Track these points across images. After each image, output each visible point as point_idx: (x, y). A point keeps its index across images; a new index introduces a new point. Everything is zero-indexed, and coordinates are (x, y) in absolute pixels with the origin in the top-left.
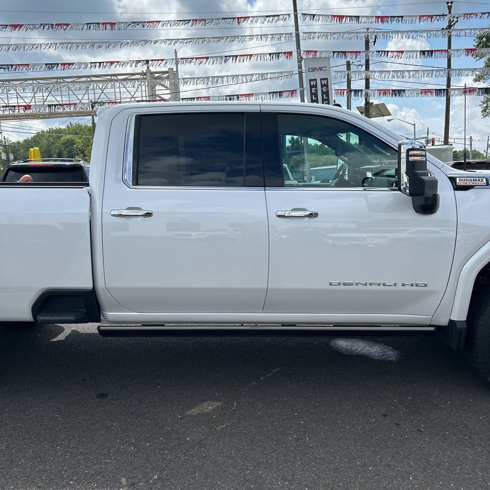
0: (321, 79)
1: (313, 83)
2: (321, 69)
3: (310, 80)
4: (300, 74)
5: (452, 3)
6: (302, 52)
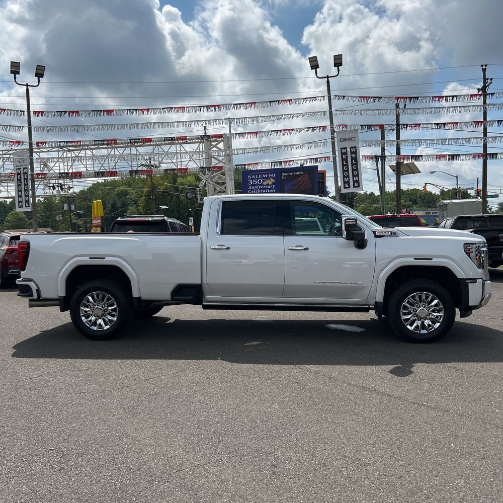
0: (351, 148)
1: (344, 151)
2: (350, 139)
3: (341, 149)
4: (333, 144)
5: (486, 66)
6: (334, 126)
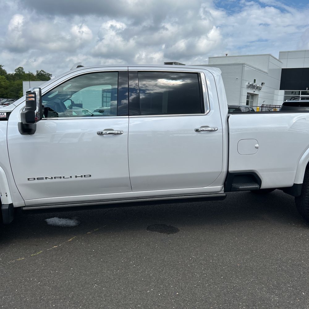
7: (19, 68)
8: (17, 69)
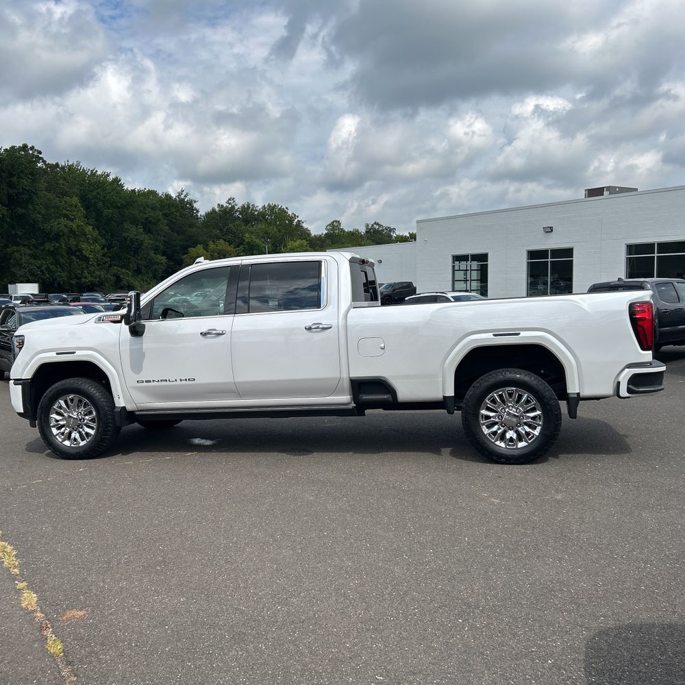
7: (333, 222)
8: (329, 225)
